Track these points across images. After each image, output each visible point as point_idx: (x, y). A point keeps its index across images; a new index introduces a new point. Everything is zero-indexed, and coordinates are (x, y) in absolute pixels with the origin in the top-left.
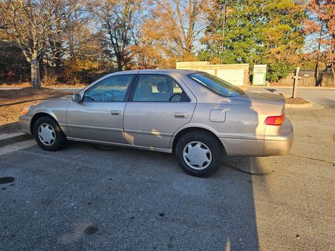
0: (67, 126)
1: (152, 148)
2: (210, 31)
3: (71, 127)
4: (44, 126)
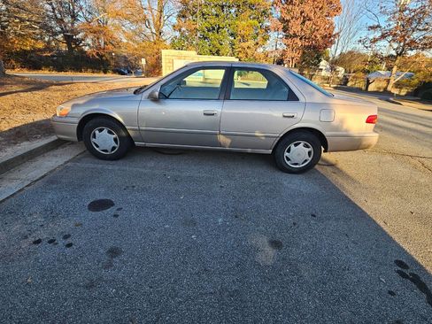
0: (139, 130)
1: (249, 150)
2: (184, 17)
3: (146, 131)
4: (101, 131)
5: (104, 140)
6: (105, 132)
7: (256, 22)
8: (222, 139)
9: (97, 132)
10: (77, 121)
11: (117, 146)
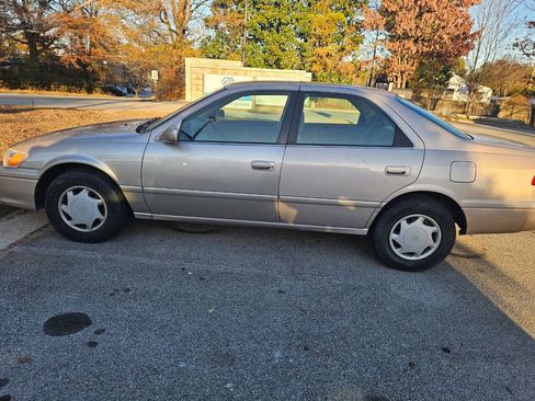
0: (143, 191)
1: (329, 229)
2: (223, 6)
3: (155, 193)
4: (77, 192)
5: (82, 207)
6: (84, 193)
7: (341, 15)
8: (281, 208)
9: (70, 194)
10: (37, 174)
11: (103, 218)
